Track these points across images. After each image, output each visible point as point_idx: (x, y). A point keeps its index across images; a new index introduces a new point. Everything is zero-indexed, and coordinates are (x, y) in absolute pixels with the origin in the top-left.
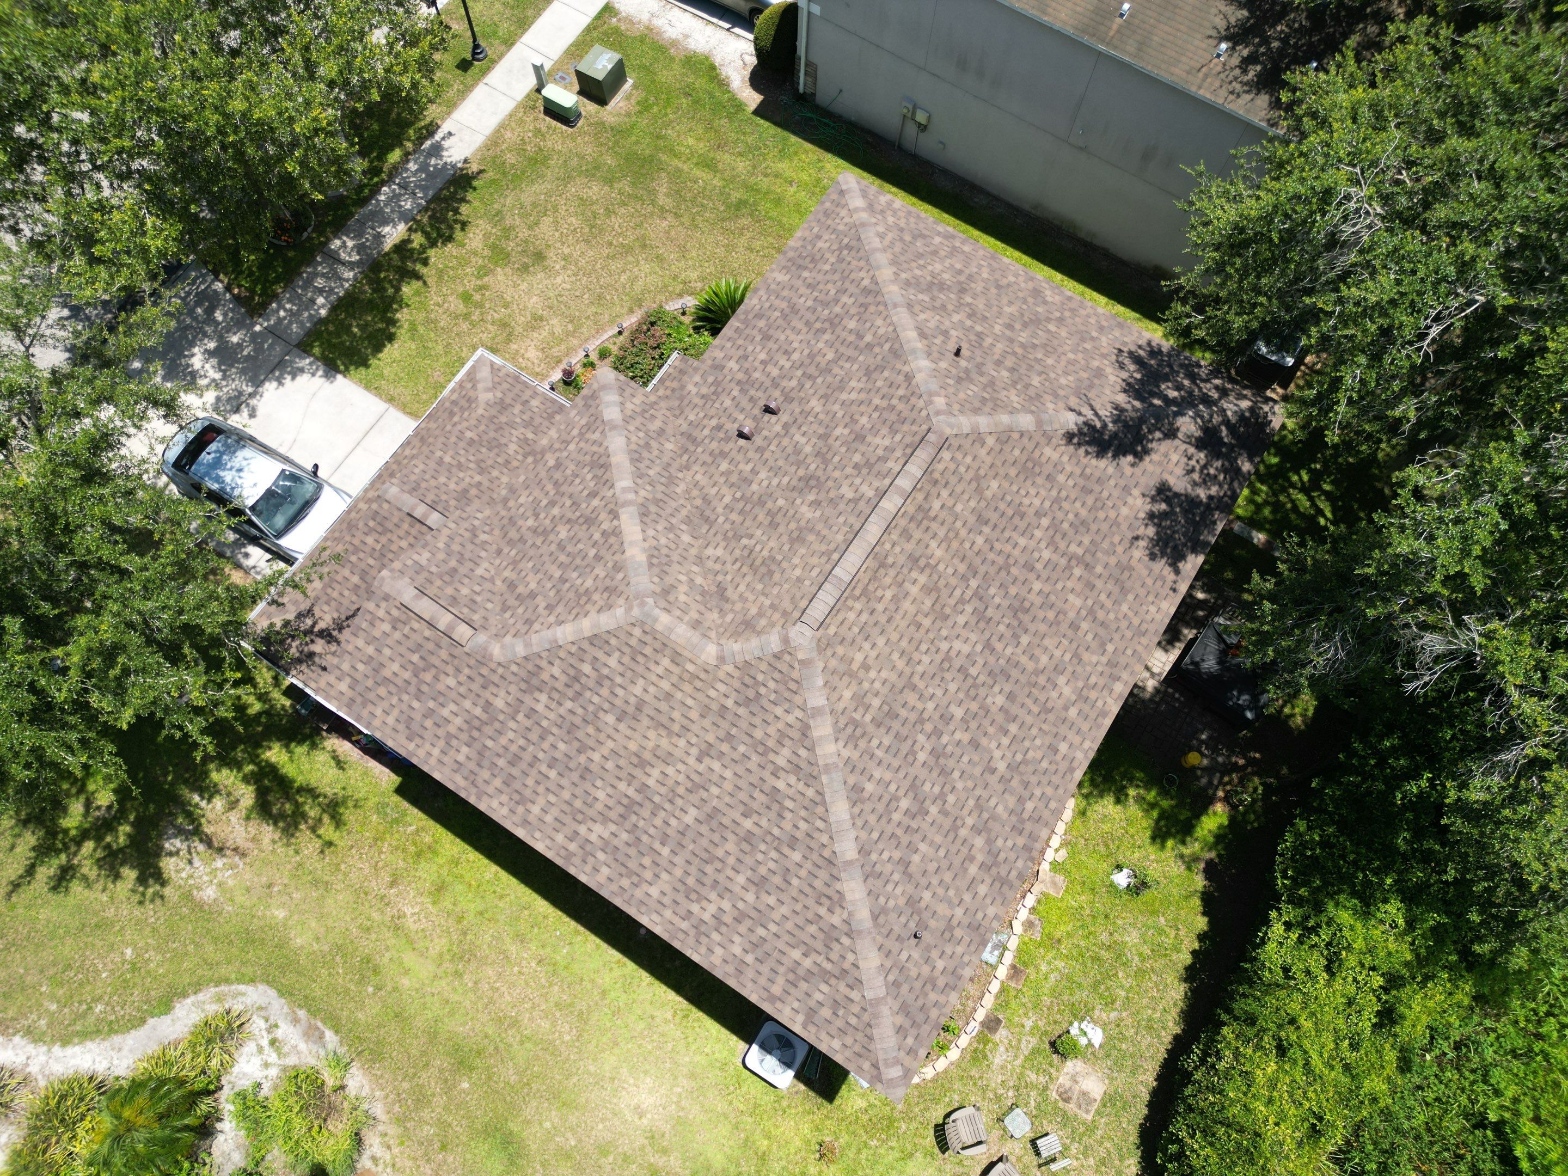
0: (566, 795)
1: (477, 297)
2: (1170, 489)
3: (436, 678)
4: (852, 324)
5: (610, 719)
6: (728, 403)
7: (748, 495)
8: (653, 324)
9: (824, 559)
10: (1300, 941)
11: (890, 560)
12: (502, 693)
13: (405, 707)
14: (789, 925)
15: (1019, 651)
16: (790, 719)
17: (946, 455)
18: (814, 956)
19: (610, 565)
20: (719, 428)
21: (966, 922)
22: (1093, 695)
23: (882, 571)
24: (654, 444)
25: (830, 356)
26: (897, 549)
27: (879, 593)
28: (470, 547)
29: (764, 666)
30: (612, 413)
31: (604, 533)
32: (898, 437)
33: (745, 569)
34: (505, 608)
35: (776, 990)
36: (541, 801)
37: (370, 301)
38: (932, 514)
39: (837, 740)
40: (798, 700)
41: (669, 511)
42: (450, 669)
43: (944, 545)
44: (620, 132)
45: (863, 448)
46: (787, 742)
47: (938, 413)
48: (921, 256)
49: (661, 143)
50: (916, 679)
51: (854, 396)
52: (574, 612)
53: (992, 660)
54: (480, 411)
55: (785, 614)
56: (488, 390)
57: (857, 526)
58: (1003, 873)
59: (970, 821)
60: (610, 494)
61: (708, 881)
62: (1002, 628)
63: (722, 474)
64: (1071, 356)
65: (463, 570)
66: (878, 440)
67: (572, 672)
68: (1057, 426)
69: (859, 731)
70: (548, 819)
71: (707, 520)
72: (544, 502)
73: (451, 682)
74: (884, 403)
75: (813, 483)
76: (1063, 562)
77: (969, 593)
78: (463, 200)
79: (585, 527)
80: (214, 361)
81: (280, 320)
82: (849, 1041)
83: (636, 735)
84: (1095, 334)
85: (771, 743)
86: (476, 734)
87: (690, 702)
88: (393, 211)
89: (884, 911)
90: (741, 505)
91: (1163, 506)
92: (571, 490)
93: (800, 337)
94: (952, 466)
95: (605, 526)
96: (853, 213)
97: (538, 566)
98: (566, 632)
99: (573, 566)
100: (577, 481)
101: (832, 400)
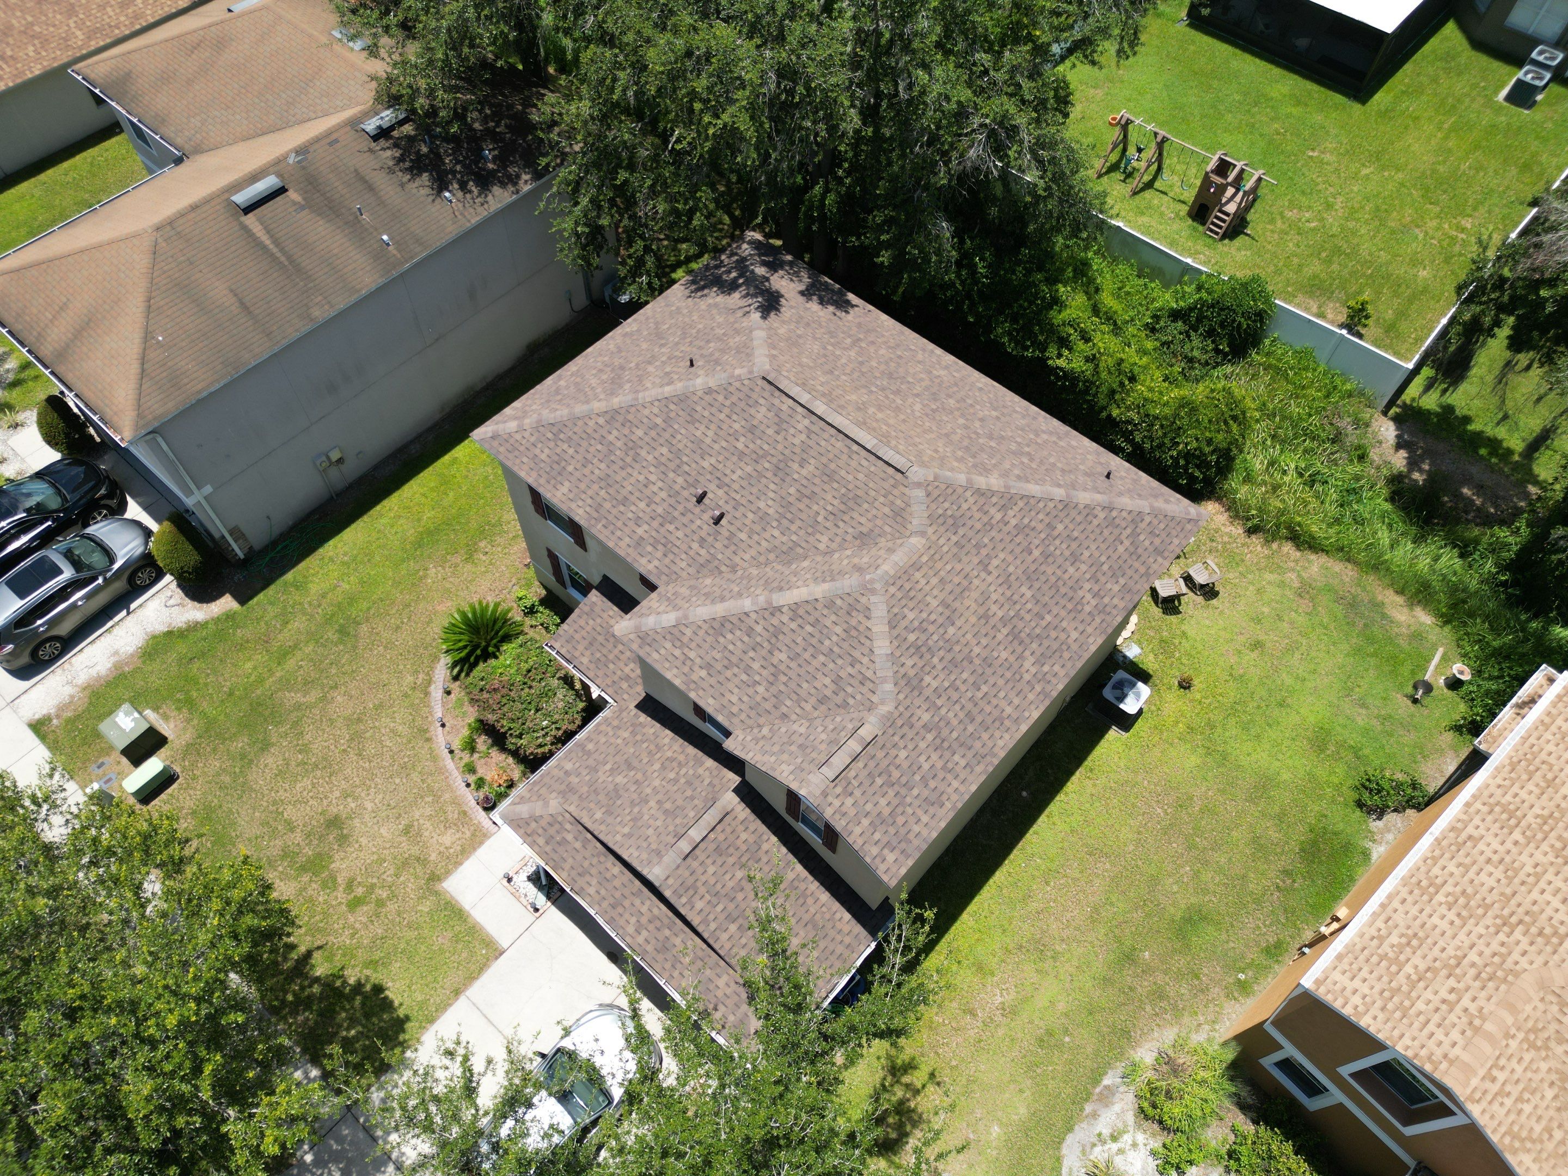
0: (1001, 682)
2: (803, 291)
3: (898, 767)
4: (640, 433)
5: (951, 630)
6: (680, 534)
7: (777, 516)
9: (855, 456)
10: (1070, 350)
12: (919, 712)
13: (917, 803)
14: (1103, 546)
15: (918, 384)
16: (971, 500)
18: (1123, 537)
19: (825, 612)
20: (702, 541)
21: (1096, 457)
24: (705, 591)
25: (664, 450)
26: (853, 415)
27: (884, 431)
29: (933, 506)
30: (669, 619)
31: (791, 619)
32: (762, 401)
33: (846, 518)
34: (844, 704)
35: (1142, 570)
36: (1003, 704)
38: (827, 392)
39: (988, 476)
40: (960, 491)
41: (777, 576)
42: (893, 752)
43: (848, 393)
44: (207, 731)
45: (763, 427)
46: (986, 508)
47: (749, 372)
49: (239, 693)
50: (942, 432)
51: (710, 433)
52: (863, 640)
53: (925, 397)
55: (896, 485)
56: (546, 804)
57: (833, 431)
61: (1071, 594)
62: (903, 386)
63: (750, 537)
65: (801, 740)
66: (759, 416)
67: (912, 650)
68: (759, 321)
69: (980, 466)
70: (1016, 701)
71: (791, 549)
72: (744, 677)
73: (903, 754)
74: (726, 411)
75: (782, 465)
76: (856, 348)
77: (880, 393)
79: (781, 637)
82: (1174, 533)
83: (967, 614)
84: (674, 308)
85: (985, 519)
86: (946, 745)
87: (948, 567)
89: (1095, 488)
90: (785, 522)
91: (815, 297)
92: (738, 653)
93: (635, 474)
95: (785, 619)
96: (521, 429)
97: (809, 678)
98: (882, 646)
99: (818, 645)
100: (731, 647)
101: (708, 450)
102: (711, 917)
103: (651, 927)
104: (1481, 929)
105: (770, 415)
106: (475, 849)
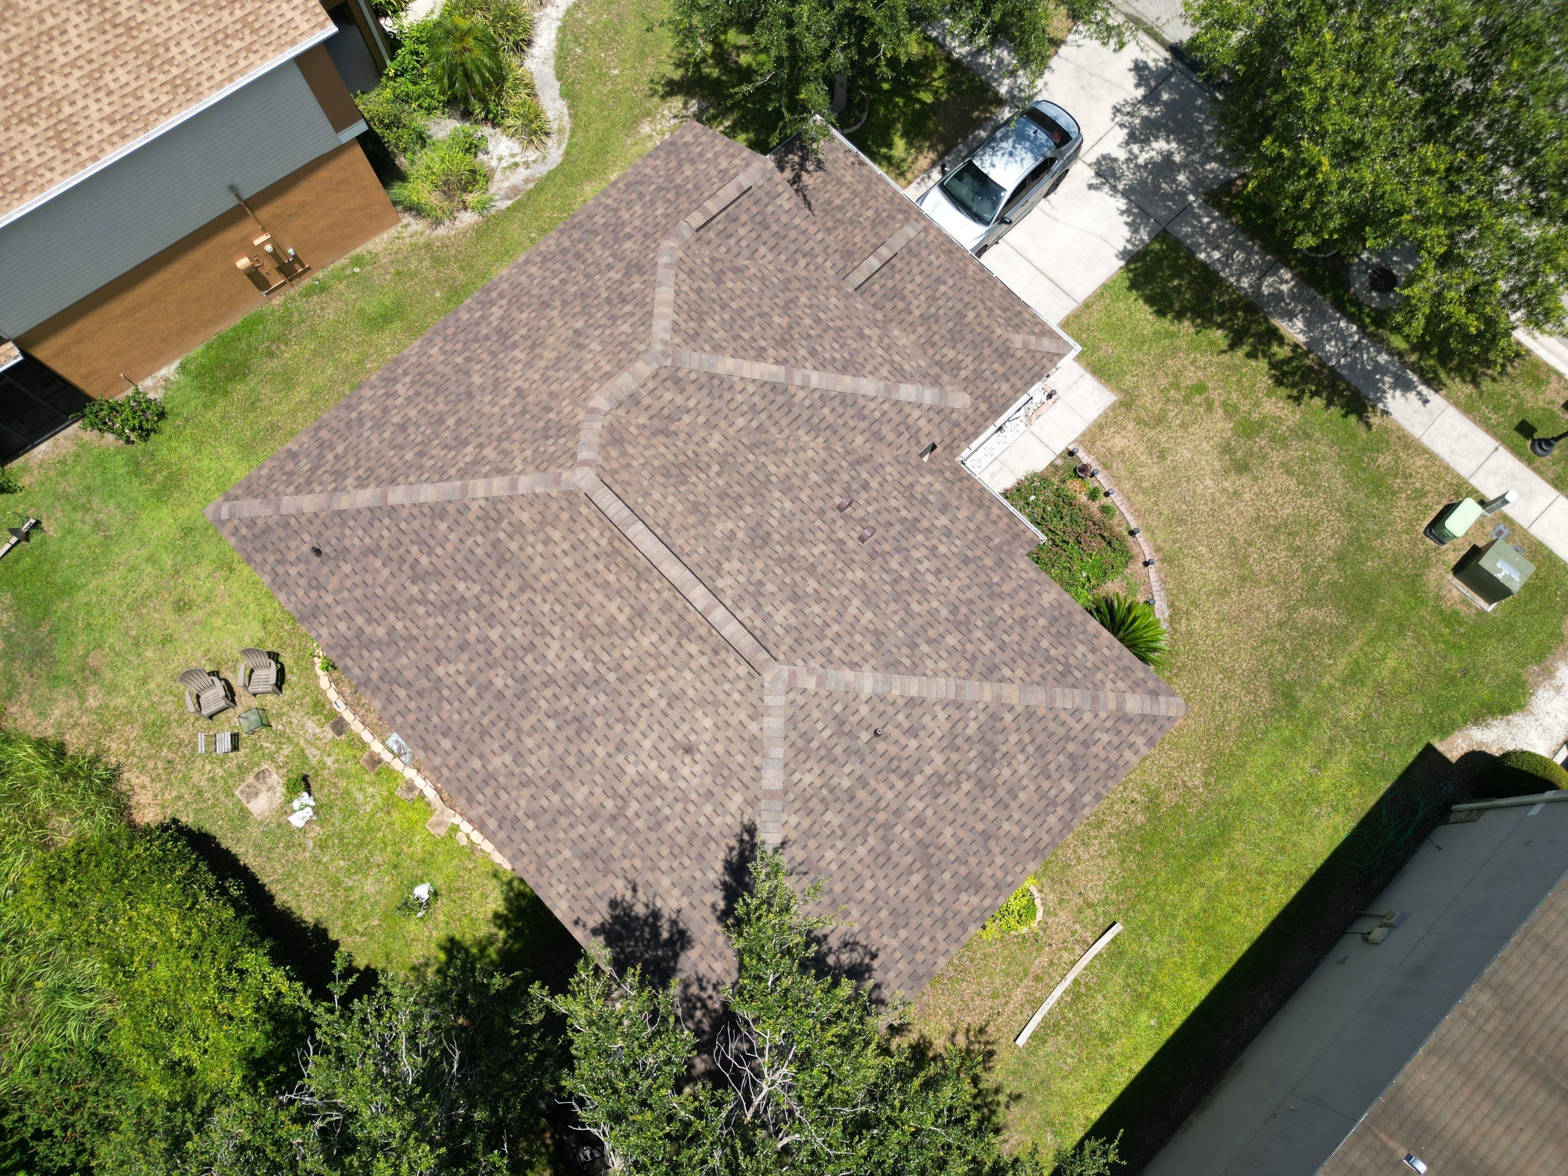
0: (534, 291)
1: (1198, 399)
2: (683, 948)
3: (668, 201)
4: (951, 640)
5: (579, 324)
6: (894, 503)
7: (770, 487)
8: (1109, 543)
9: (662, 522)
11: (644, 586)
12: (634, 247)
14: (363, 446)
15: (542, 716)
16: (518, 462)
17: (743, 670)
18: (331, 463)
19: (724, 344)
20: (866, 487)
21: (321, 604)
22: (489, 791)
23: (634, 574)
24: (863, 425)
25: (915, 607)
26: (653, 595)
27: (613, 568)
28: (792, 248)
29: (570, 445)
30: (909, 392)
31: (764, 349)
32: (780, 630)
33: (682, 458)
34: (714, 260)
36: (540, 273)
37: (1208, 300)
38: (684, 642)
39: (486, 499)
40: (531, 469)
41: (777, 415)
42: (670, 210)
43: (652, 650)
44: (1413, 584)
45: (780, 596)
46: (500, 457)
47: (793, 675)
48: (1041, 752)
49: (1393, 628)
50: (529, 594)
51: (852, 610)
52: (684, 306)
53: (536, 682)
54: (999, 331)
55: (614, 472)
56: (1025, 345)
57: (686, 560)
58: (353, 652)
59: (399, 626)
61: (423, 389)
62: (566, 701)
63: (806, 473)
64: (869, 884)
65: (766, 235)
66: (784, 611)
67: (630, 297)
68: (765, 816)
69: (491, 524)
71: (756, 445)
72: (823, 316)
73: (660, 211)
74: (828, 632)
75: (758, 542)
76: (621, 789)
77: (602, 669)
78: (1330, 403)
79: (778, 337)
80: (1159, 158)
81: (1198, 218)
82: (263, 481)
83: (558, 343)
84: (903, 934)
85: (505, 445)
87: (567, 384)
88: (1324, 332)
89: (344, 524)
90: (761, 476)
91: (665, 935)
92: (828, 338)
93: (954, 589)
94: (731, 675)
95: (771, 352)
97: (750, 293)
98: (664, 294)
99: (736, 317)
100: (836, 345)
101: (856, 590)
104: (155, 30)
105: (768, 609)
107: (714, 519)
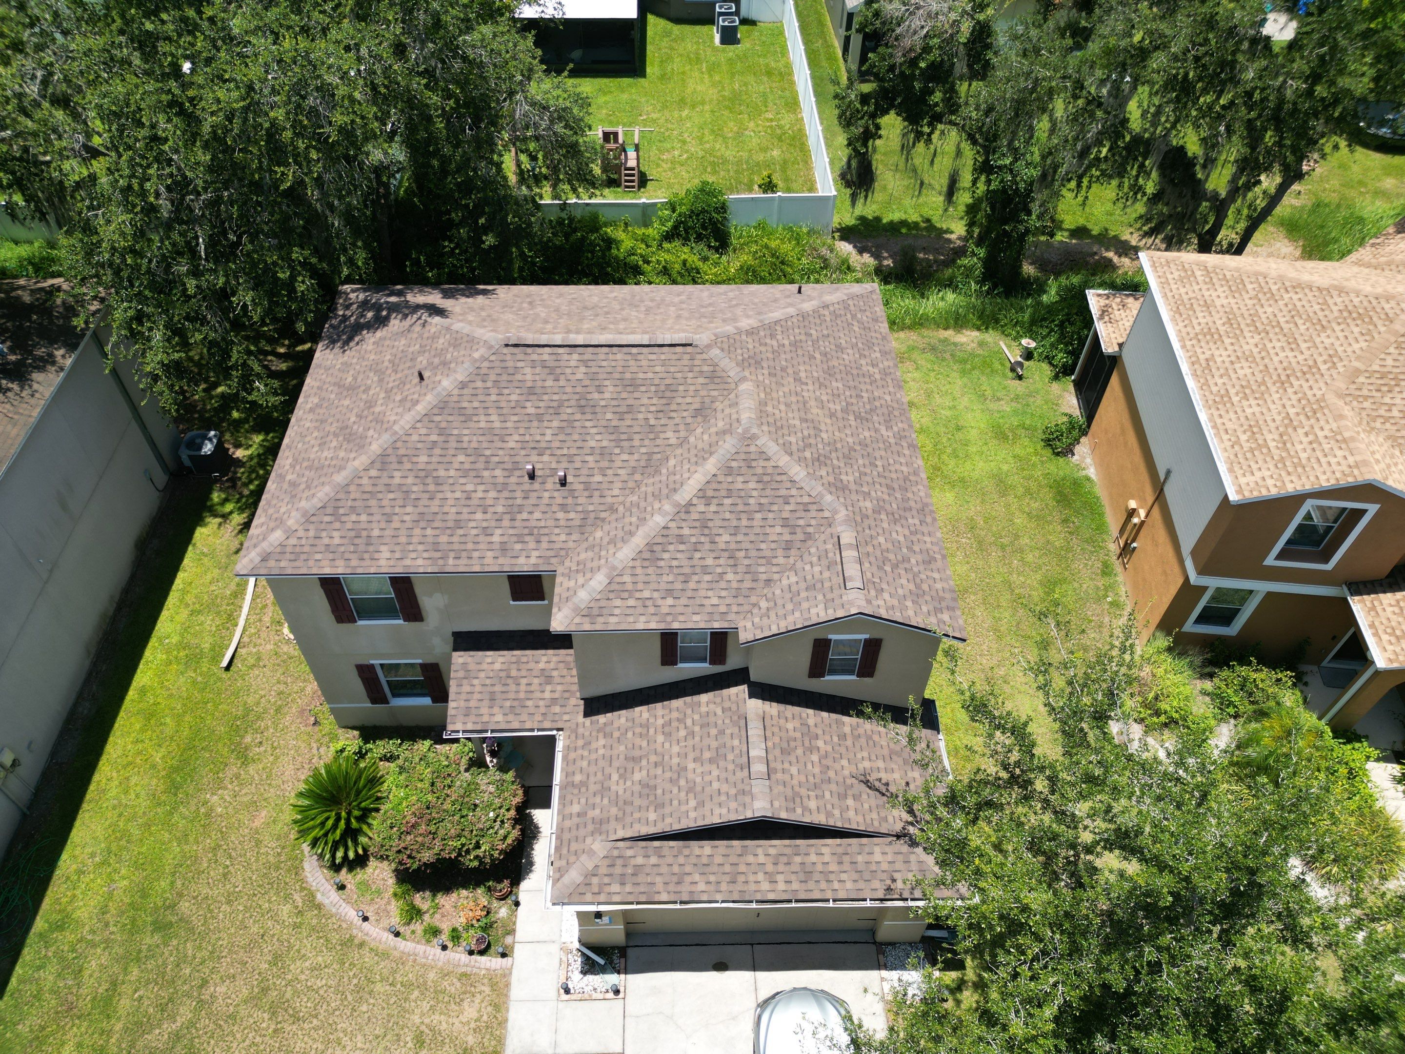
0: (883, 453)
3: (888, 551)
4: (423, 459)
5: (824, 436)
6: (537, 515)
7: (613, 444)
9: (640, 357)
12: (862, 504)
14: (847, 333)
16: (750, 341)
18: (850, 321)
19: (730, 479)
20: (563, 507)
25: (461, 458)
29: (732, 356)
30: (599, 581)
32: (520, 364)
33: (674, 407)
34: (808, 534)
36: (897, 468)
40: (737, 337)
46: (762, 341)
47: (490, 348)
48: (319, 468)
51: (494, 418)
52: (779, 478)
57: (604, 349)
60: (672, 525)
61: (860, 372)
63: (604, 476)
66: (529, 377)
67: (817, 464)
68: (445, 319)
71: (649, 461)
72: (707, 578)
73: (881, 539)
74: (493, 391)
75: (583, 403)
79: (710, 524)
83: (821, 419)
85: (770, 349)
86: (897, 516)
87: (781, 393)
90: (625, 444)
92: (685, 563)
93: (449, 495)
95: (702, 508)
96: (290, 533)
97: (761, 538)
98: (798, 472)
99: (746, 508)
100: (675, 563)
101: (504, 432)
102: (829, 807)
103: (781, 868)
105: (538, 370)
106: (507, 996)
107: (619, 389)
